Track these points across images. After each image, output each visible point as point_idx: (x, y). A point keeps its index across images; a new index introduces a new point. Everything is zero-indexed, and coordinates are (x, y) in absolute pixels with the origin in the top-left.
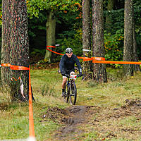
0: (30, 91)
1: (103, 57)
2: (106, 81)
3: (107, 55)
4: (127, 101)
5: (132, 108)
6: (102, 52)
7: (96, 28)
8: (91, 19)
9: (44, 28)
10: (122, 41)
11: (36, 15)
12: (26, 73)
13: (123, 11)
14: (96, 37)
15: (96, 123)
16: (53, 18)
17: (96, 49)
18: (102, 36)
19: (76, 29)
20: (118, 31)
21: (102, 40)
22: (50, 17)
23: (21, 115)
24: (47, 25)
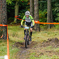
0: (8, 35)
1: (39, 21)
2: (40, 31)
3: (40, 20)
4: (48, 39)
5: (51, 42)
6: (38, 18)
7: (36, 8)
8: (33, 5)
9: (14, 8)
10: (47, 14)
11: (10, 3)
12: (6, 27)
13: (47, 1)
14: (36, 12)
15: (35, 49)
16: (17, 4)
17: (35, 17)
18: (38, 12)
19: (27, 9)
20: (45, 10)
21: (38, 13)
22: (16, 4)
23: (3, 45)
24: (15, 7)
